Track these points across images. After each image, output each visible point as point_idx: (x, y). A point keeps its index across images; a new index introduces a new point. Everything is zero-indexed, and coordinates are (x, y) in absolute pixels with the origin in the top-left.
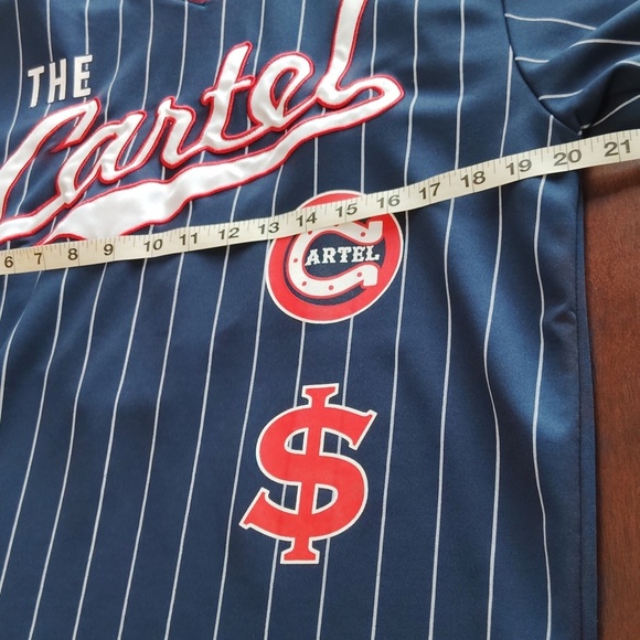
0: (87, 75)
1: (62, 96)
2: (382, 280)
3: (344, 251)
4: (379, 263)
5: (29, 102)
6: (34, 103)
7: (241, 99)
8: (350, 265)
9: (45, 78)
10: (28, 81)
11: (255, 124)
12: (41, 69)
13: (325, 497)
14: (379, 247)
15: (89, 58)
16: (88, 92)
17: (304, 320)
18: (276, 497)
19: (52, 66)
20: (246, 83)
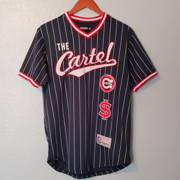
0: (68, 46)
1: (65, 49)
2: (112, 88)
3: (108, 83)
4: (112, 85)
5: (58, 50)
6: (59, 50)
7: (95, 57)
8: (109, 85)
9: (60, 46)
10: (57, 46)
11: (97, 61)
12: (60, 44)
13: (107, 113)
14: (112, 83)
15: (68, 43)
16: (69, 49)
17: (104, 91)
18: (102, 112)
19: (62, 44)
20: (95, 55)
